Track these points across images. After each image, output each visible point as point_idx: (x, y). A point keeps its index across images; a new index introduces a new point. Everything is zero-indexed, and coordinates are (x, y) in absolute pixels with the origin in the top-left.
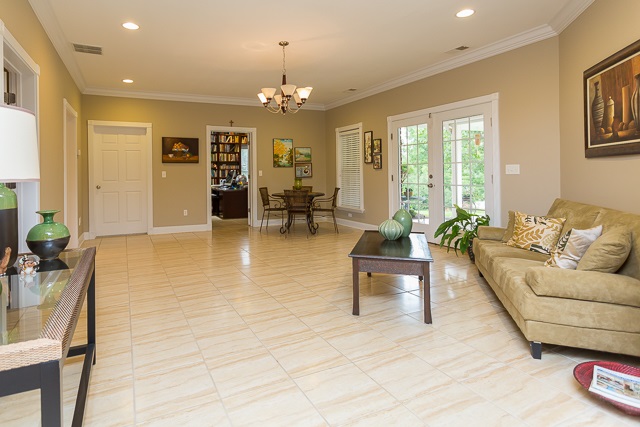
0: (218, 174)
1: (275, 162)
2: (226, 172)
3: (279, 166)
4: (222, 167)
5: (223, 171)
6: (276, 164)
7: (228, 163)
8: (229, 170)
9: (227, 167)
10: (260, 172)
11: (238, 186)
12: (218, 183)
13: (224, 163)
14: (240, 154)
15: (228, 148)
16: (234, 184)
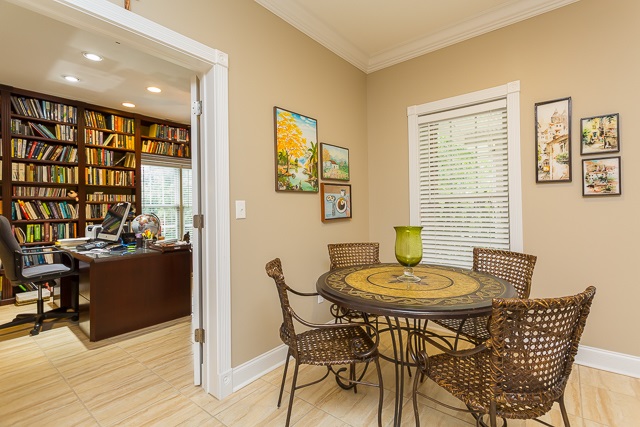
0: (82, 212)
1: (278, 176)
2: (104, 209)
3: (290, 190)
4: (92, 198)
5: (97, 205)
6: (283, 184)
7: (109, 190)
8: (112, 204)
9: (106, 198)
10: (240, 205)
11: (140, 242)
12: (81, 233)
13: (98, 188)
14: (137, 172)
15: (109, 157)
16: (128, 237)
